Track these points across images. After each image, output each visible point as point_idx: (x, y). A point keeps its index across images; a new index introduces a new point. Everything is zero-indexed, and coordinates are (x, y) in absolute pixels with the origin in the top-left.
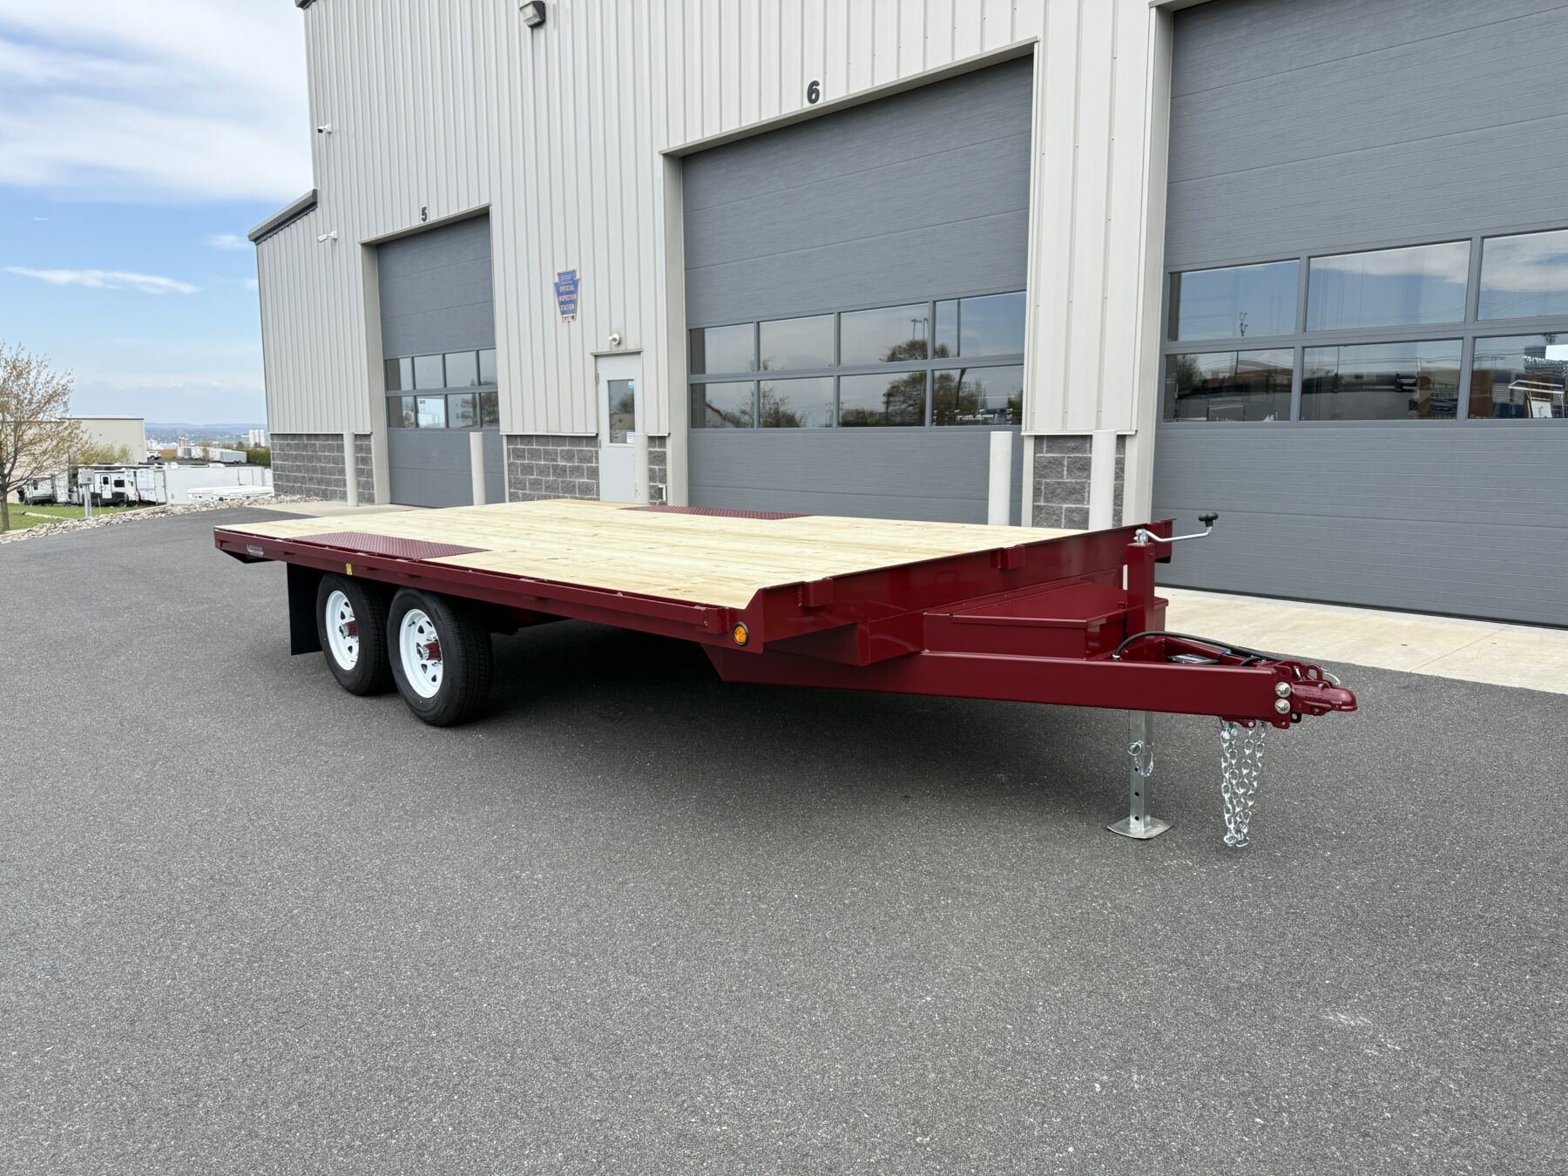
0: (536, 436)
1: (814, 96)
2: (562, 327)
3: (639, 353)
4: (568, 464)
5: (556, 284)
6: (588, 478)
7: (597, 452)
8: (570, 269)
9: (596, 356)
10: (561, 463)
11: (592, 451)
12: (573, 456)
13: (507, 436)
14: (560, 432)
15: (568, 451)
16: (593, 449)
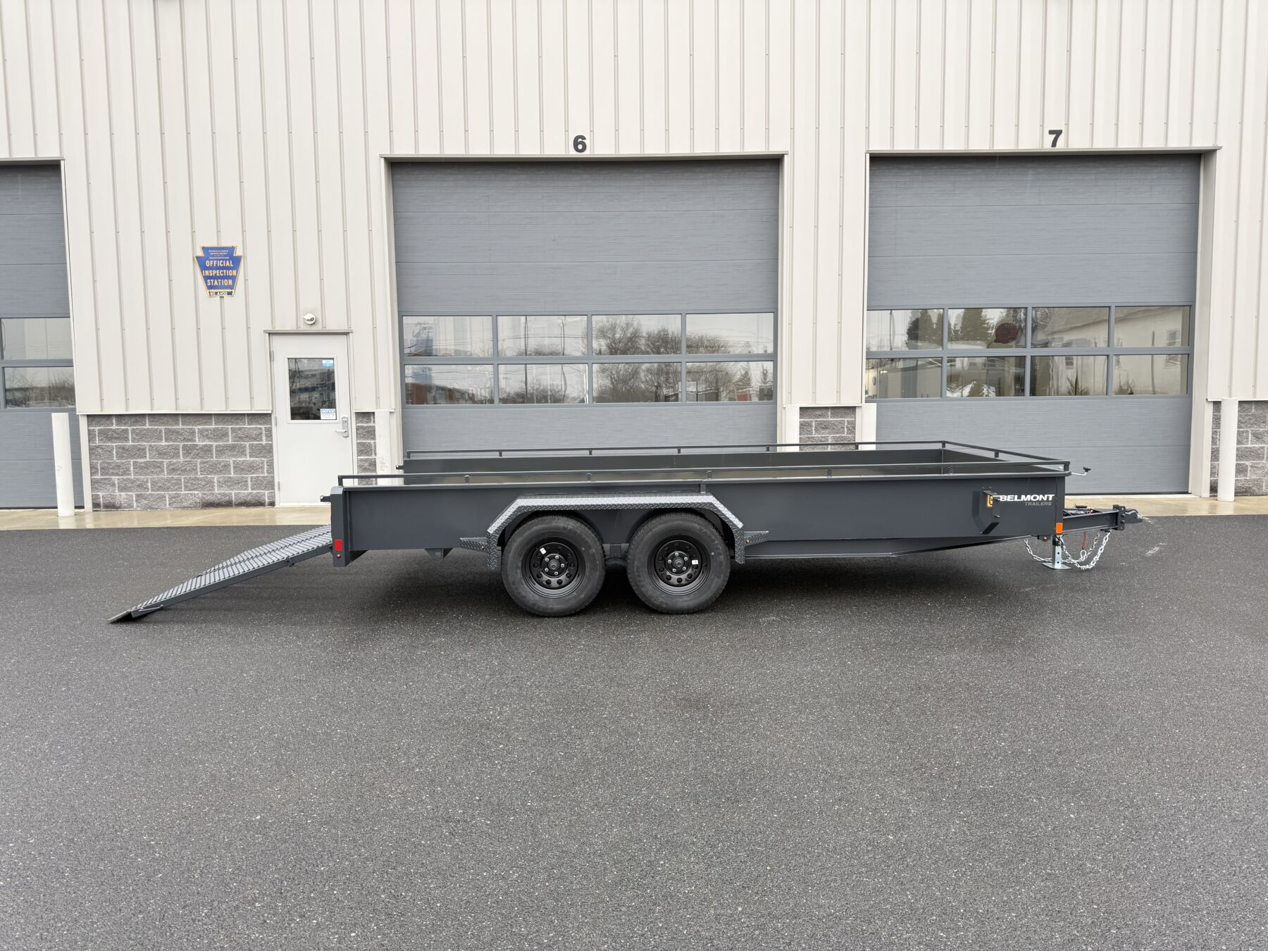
0: (149, 415)
1: (580, 147)
2: (210, 303)
3: (346, 334)
4: (215, 444)
5: (197, 258)
6: (250, 456)
7: (269, 431)
8: (223, 245)
9: (269, 334)
10: (200, 442)
11: (261, 429)
12: (226, 435)
13: (88, 416)
14: (202, 410)
15: (215, 430)
16: (263, 427)
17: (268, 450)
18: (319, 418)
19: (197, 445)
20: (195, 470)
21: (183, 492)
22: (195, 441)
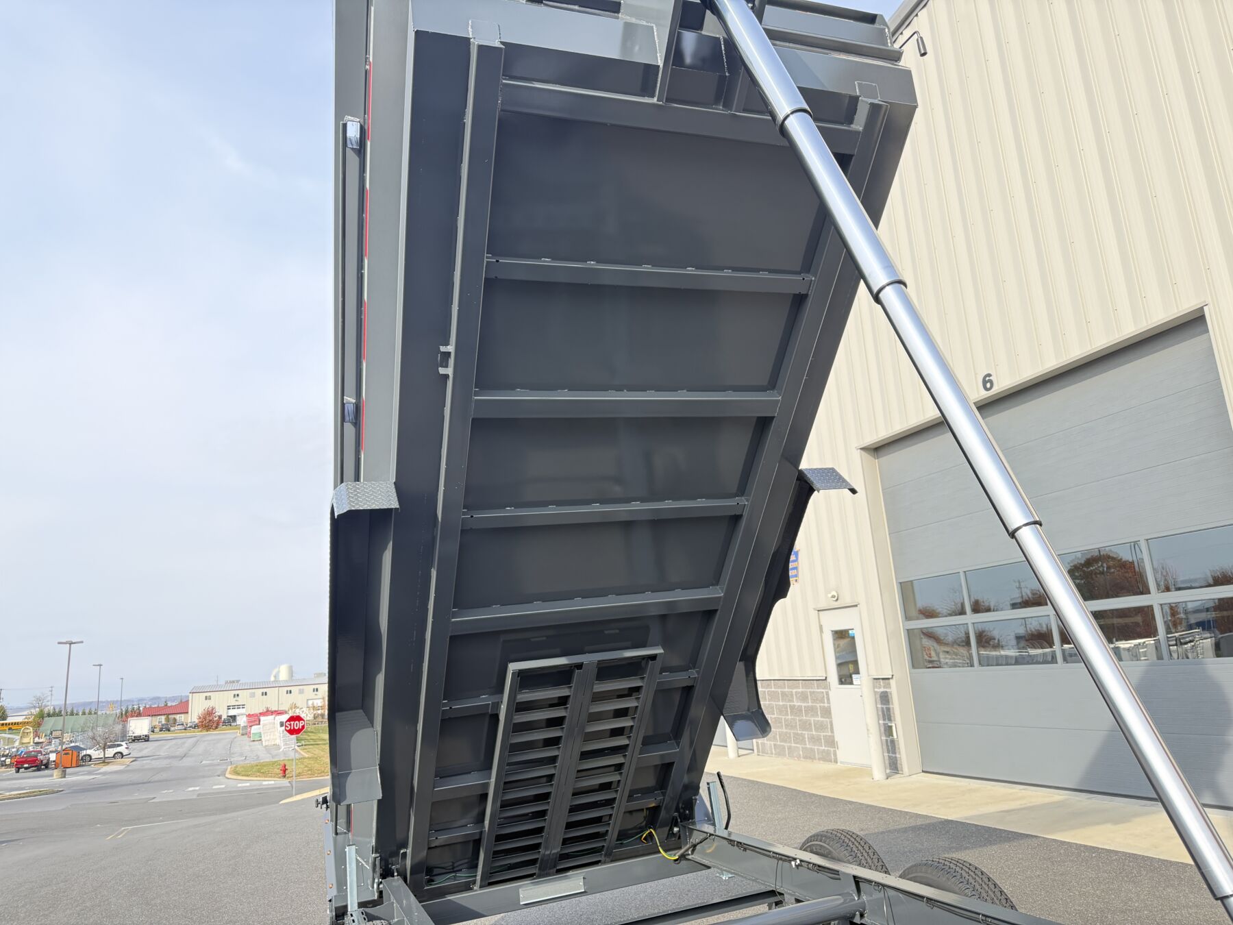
1: (988, 385)
3: (856, 606)
6: (821, 717)
7: (828, 694)
9: (818, 611)
10: (797, 703)
12: (807, 697)
14: (794, 676)
15: (802, 692)
16: (824, 691)
17: (827, 712)
18: (851, 683)
19: (795, 706)
20: (796, 726)
21: (793, 745)
22: (793, 702)
